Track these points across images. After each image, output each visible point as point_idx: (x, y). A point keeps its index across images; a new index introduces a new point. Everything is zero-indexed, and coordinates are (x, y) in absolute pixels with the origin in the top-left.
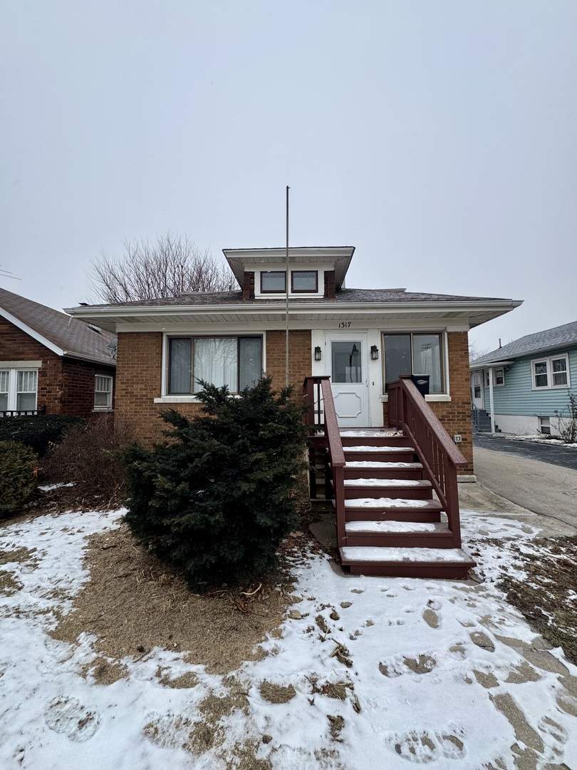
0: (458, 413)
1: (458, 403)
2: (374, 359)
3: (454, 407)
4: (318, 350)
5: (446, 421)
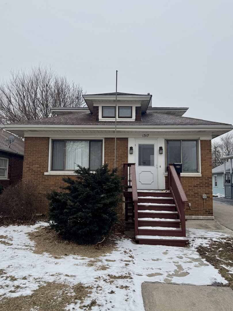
0: (205, 183)
1: (205, 178)
2: (161, 154)
3: (203, 180)
4: (131, 148)
5: (199, 187)
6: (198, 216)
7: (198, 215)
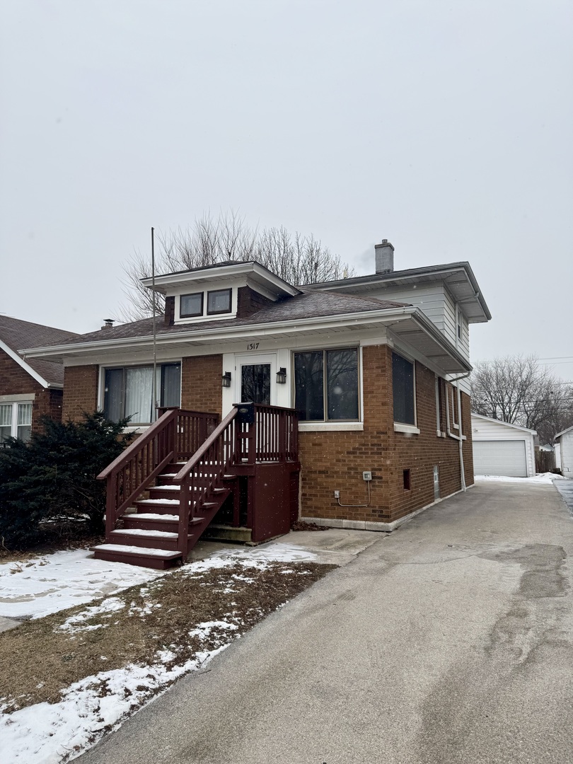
0: (372, 445)
1: (372, 433)
2: (283, 382)
3: (367, 437)
4: (229, 375)
5: (358, 454)
6: (355, 522)
7: (357, 519)
